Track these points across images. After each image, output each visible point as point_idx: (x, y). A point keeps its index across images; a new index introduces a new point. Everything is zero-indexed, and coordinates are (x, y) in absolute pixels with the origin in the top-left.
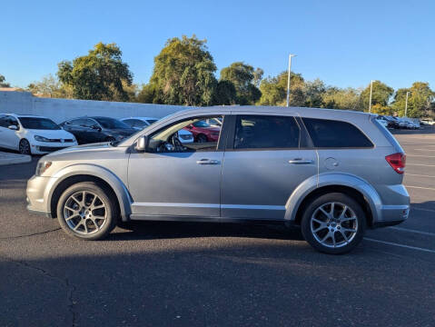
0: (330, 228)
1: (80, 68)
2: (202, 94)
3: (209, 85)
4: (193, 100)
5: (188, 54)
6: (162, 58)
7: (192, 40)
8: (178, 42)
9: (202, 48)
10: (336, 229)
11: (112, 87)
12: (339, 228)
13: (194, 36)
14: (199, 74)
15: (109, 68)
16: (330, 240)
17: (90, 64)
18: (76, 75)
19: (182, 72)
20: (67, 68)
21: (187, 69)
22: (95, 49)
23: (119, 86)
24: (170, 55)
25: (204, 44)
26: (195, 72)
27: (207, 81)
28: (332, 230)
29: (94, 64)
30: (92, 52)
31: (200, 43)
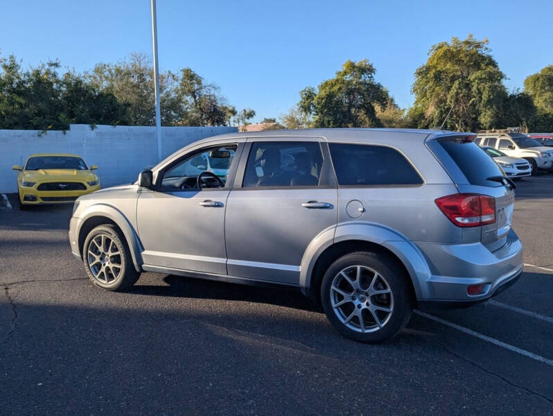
0: (356, 302)
1: (323, 94)
2: (480, 114)
3: (489, 102)
4: (466, 124)
5: (459, 62)
6: (422, 73)
7: (467, 43)
8: (445, 48)
9: (482, 51)
10: (364, 306)
11: (362, 115)
12: (368, 304)
13: (471, 36)
14: (474, 89)
15: (359, 91)
16: (355, 319)
17: (336, 88)
18: (318, 104)
19: (449, 89)
20: (309, 95)
21: (457, 82)
22: (342, 69)
23: (371, 112)
24: (435, 67)
25: (485, 45)
26: (468, 86)
27: (485, 97)
28: (359, 306)
29: (340, 89)
30: (339, 73)
31: (478, 46)
